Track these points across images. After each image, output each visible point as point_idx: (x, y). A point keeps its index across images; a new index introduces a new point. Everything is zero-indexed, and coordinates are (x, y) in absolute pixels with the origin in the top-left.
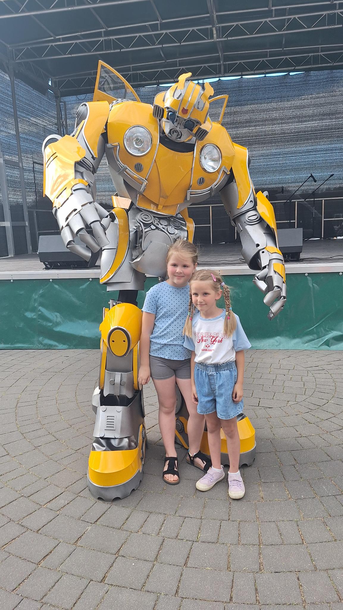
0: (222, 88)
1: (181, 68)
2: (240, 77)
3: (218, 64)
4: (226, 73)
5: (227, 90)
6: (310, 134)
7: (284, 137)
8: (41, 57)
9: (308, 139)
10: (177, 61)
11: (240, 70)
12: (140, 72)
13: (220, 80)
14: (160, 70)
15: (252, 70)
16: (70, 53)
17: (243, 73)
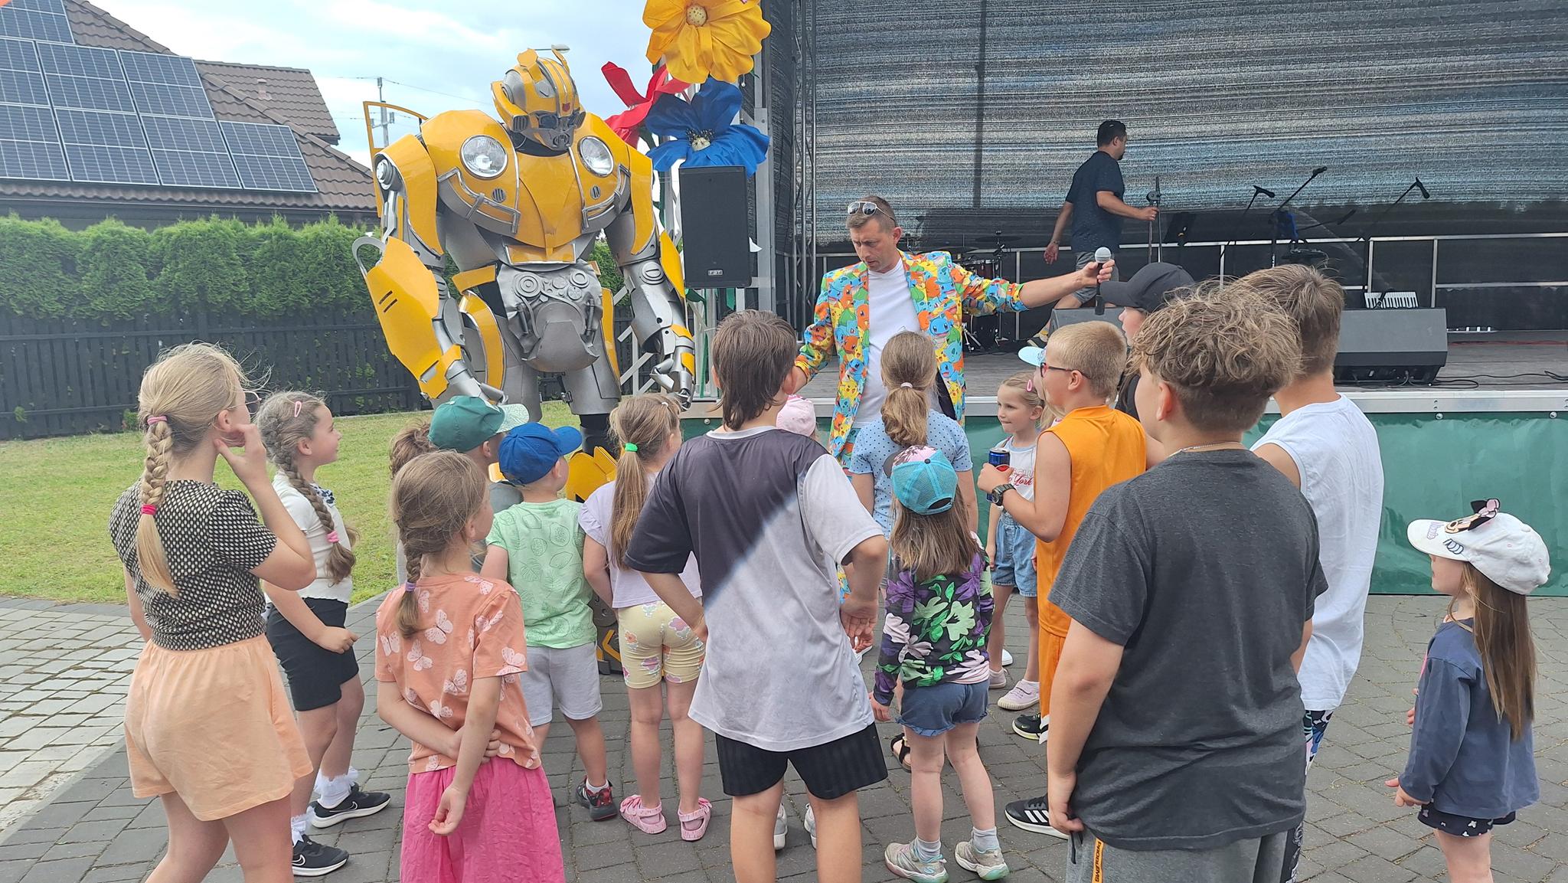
6: (1414, 86)
7: (1352, 90)
9: (1408, 98)
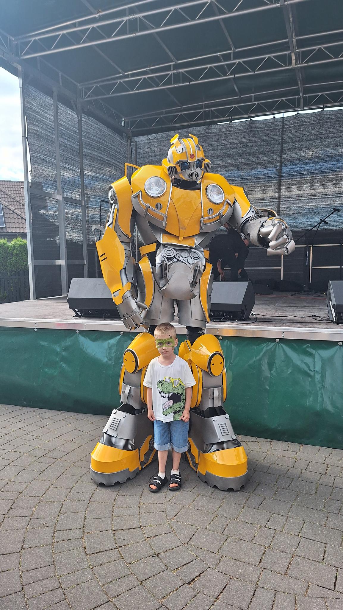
0: (301, 122)
1: (257, 103)
2: (322, 109)
3: (297, 97)
4: (306, 106)
5: (306, 123)
8: (109, 94)
10: (252, 96)
11: (322, 102)
12: (213, 109)
13: (298, 113)
14: (233, 106)
15: (335, 102)
16: (137, 89)
17: (325, 105)
